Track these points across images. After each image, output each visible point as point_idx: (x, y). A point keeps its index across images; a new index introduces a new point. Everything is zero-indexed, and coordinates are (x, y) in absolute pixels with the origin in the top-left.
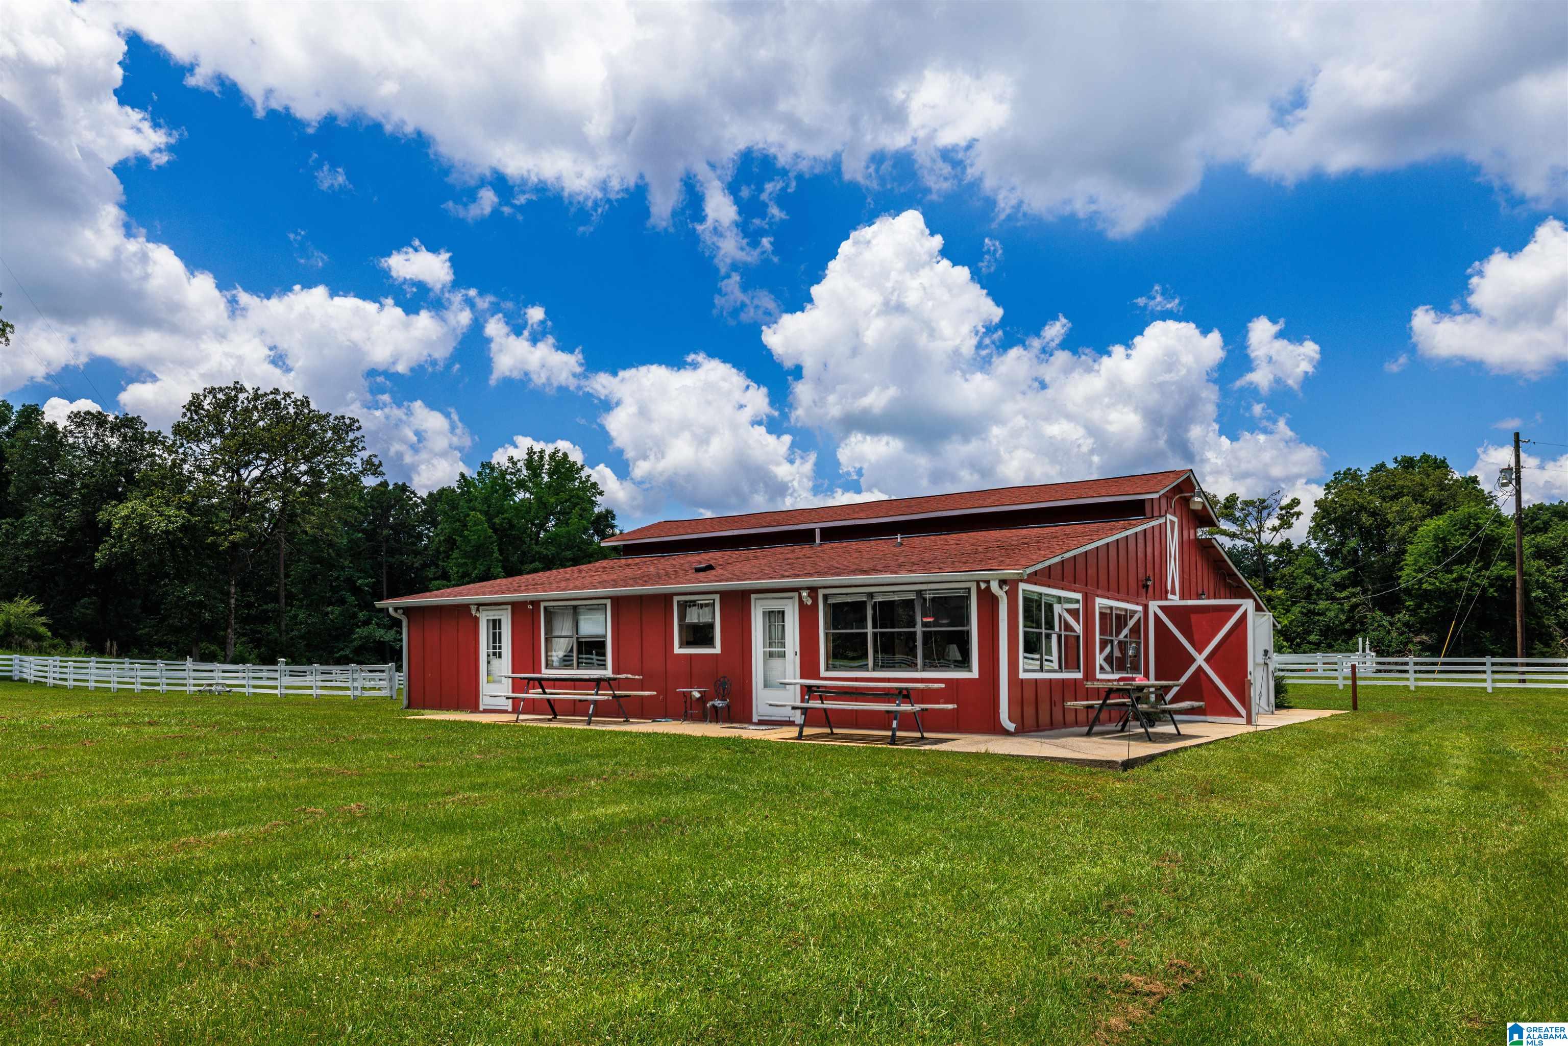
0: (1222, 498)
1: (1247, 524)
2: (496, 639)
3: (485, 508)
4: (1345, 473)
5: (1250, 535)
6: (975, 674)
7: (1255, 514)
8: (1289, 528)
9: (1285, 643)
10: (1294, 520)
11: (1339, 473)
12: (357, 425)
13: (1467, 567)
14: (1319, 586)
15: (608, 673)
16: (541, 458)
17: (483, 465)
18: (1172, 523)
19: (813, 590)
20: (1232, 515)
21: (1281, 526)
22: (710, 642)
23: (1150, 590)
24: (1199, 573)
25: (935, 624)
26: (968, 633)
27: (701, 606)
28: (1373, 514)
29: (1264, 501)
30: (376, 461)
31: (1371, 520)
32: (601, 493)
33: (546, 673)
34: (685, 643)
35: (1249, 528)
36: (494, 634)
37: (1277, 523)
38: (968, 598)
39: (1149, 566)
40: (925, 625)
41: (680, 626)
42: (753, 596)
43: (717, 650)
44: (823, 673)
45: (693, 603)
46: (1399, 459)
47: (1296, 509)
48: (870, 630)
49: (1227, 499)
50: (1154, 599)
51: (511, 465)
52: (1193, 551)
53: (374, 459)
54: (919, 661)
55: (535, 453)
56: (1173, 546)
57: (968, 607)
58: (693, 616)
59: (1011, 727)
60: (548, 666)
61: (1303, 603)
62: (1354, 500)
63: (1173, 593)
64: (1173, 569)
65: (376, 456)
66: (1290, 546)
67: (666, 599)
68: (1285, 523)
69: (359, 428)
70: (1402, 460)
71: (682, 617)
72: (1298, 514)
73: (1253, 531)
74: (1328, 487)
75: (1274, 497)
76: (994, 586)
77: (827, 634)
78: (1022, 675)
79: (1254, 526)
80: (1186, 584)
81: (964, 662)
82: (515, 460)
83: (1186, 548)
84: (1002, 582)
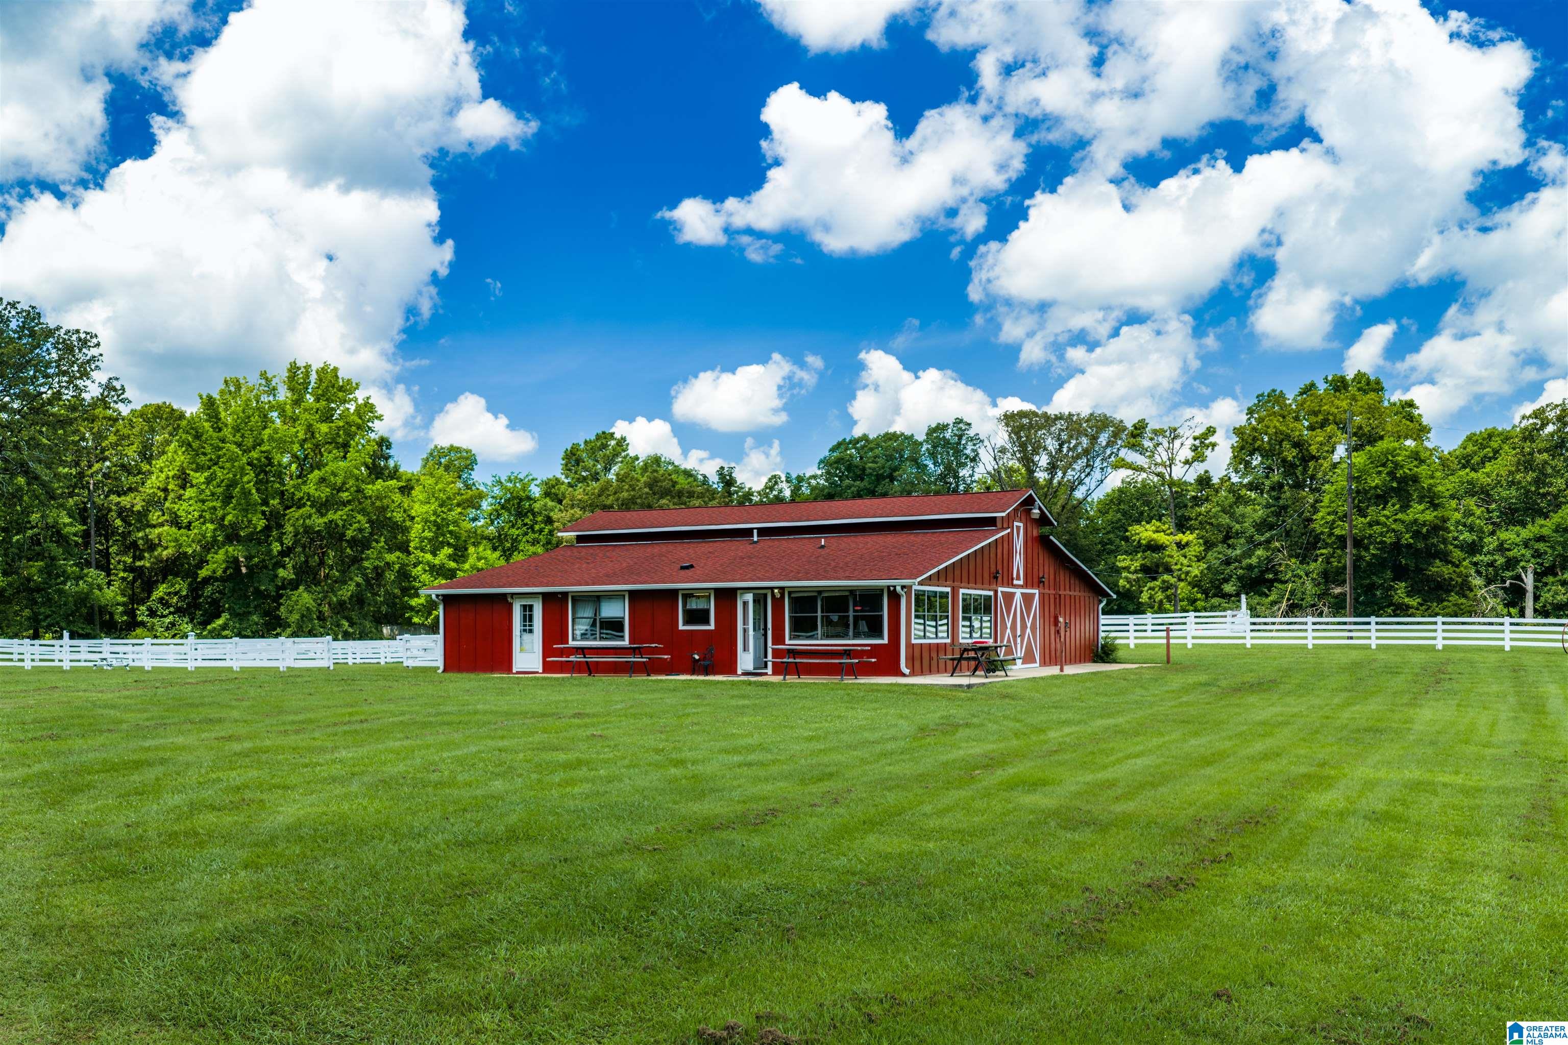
0: (1129, 424)
1: (1156, 456)
2: (528, 618)
3: (238, 438)
4: (1269, 396)
5: (1160, 469)
6: (885, 641)
7: (1166, 444)
8: (1202, 461)
9: (1199, 596)
10: (1208, 452)
11: (1262, 395)
12: (95, 341)
13: (1384, 509)
14: (1238, 526)
15: (626, 643)
16: (307, 375)
17: (226, 382)
18: (1018, 528)
19: (782, 589)
20: (1141, 445)
21: (1195, 459)
22: (707, 622)
23: (1000, 579)
24: (1041, 561)
25: (861, 611)
26: (881, 617)
27: (698, 597)
28: (1297, 445)
29: (1175, 430)
30: (117, 384)
31: (1295, 452)
32: (380, 418)
33: (572, 643)
34: (687, 622)
35: (1159, 460)
36: (525, 616)
37: (1190, 455)
38: (882, 595)
39: (999, 563)
40: (855, 611)
41: (684, 611)
42: (739, 592)
43: (712, 627)
44: (787, 641)
45: (691, 596)
46: (1330, 378)
47: (1212, 439)
48: (819, 614)
49: (1135, 426)
50: (1003, 586)
51: (263, 382)
52: (1036, 545)
53: (115, 383)
54: (851, 633)
55: (299, 368)
56: (1019, 544)
57: (882, 600)
58: (693, 605)
59: (906, 671)
60: (574, 639)
61: (1220, 548)
62: (1275, 427)
63: (1018, 578)
64: (1018, 562)
65: (117, 379)
66: (1209, 479)
67: (675, 592)
68: (1198, 455)
69: (98, 345)
70: (1333, 380)
71: (684, 605)
72: (1214, 445)
73: (1163, 464)
74: (1250, 412)
75: (1188, 423)
76: (898, 589)
77: (790, 617)
78: (914, 641)
79: (1165, 458)
80: (1029, 571)
81: (878, 633)
82: (269, 375)
83: (1029, 543)
84: (903, 587)
